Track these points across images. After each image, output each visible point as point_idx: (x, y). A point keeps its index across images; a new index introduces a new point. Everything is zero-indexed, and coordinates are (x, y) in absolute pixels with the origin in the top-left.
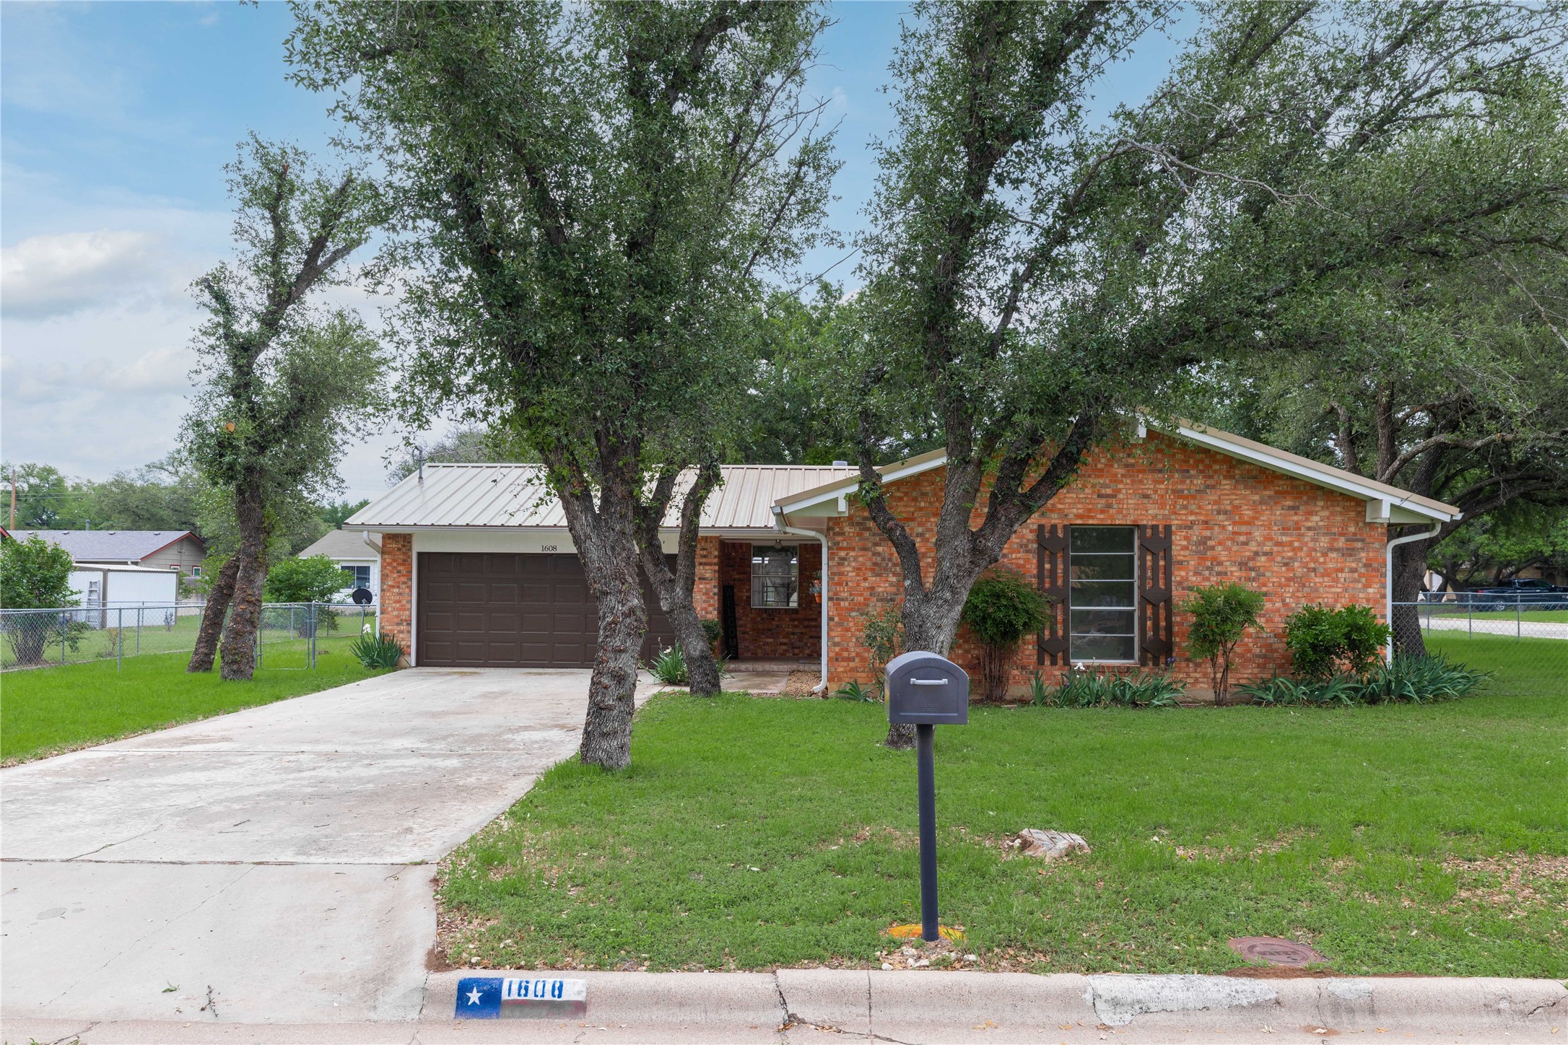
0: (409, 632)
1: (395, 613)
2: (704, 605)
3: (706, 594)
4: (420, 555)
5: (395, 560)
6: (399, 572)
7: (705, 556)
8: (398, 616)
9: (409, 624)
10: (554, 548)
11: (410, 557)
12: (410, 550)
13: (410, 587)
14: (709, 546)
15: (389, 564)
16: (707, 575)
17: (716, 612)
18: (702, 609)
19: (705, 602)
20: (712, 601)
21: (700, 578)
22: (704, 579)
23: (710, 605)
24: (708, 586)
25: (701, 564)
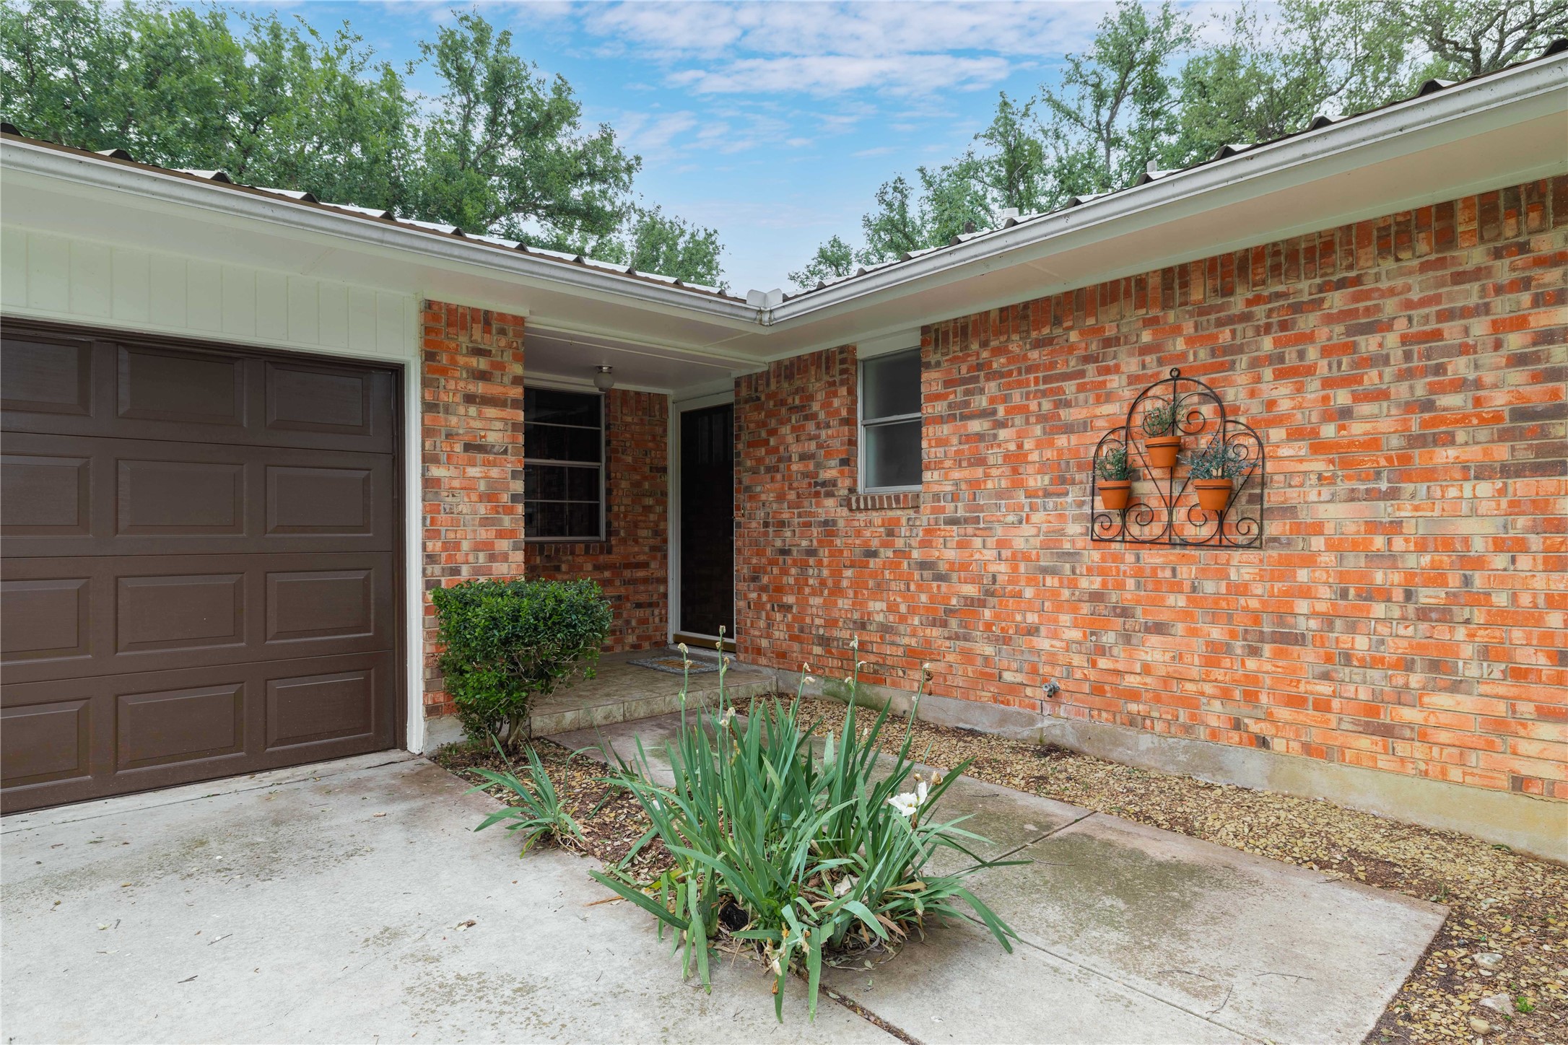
2: (484, 534)
3: (489, 497)
7: (483, 376)
14: (493, 342)
16: (492, 438)
17: (519, 556)
18: (477, 547)
19: (485, 522)
20: (507, 521)
21: (468, 447)
22: (481, 448)
23: (501, 535)
24: (495, 473)
25: (470, 399)
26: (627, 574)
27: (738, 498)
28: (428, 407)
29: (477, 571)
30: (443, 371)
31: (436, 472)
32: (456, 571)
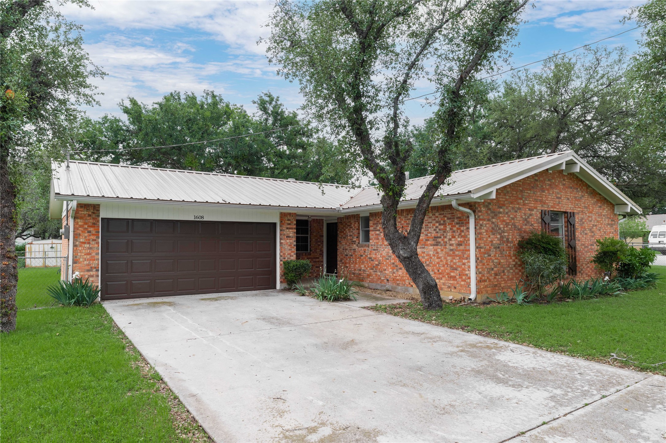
0: (98, 276)
1: (86, 262)
2: (289, 252)
3: (290, 245)
4: (102, 218)
5: (86, 224)
6: (90, 232)
7: (289, 224)
8: (88, 265)
9: (98, 270)
10: (202, 217)
11: (98, 221)
12: (99, 216)
13: (98, 243)
14: (291, 218)
15: (81, 226)
16: (291, 235)
17: (295, 256)
18: (288, 254)
19: (290, 250)
20: (293, 250)
21: (287, 237)
22: (289, 237)
23: (292, 252)
24: (291, 241)
25: (287, 228)
26: (314, 260)
27: (338, 243)
28: (281, 230)
29: (288, 258)
30: (283, 224)
31: (282, 241)
32: (285, 258)
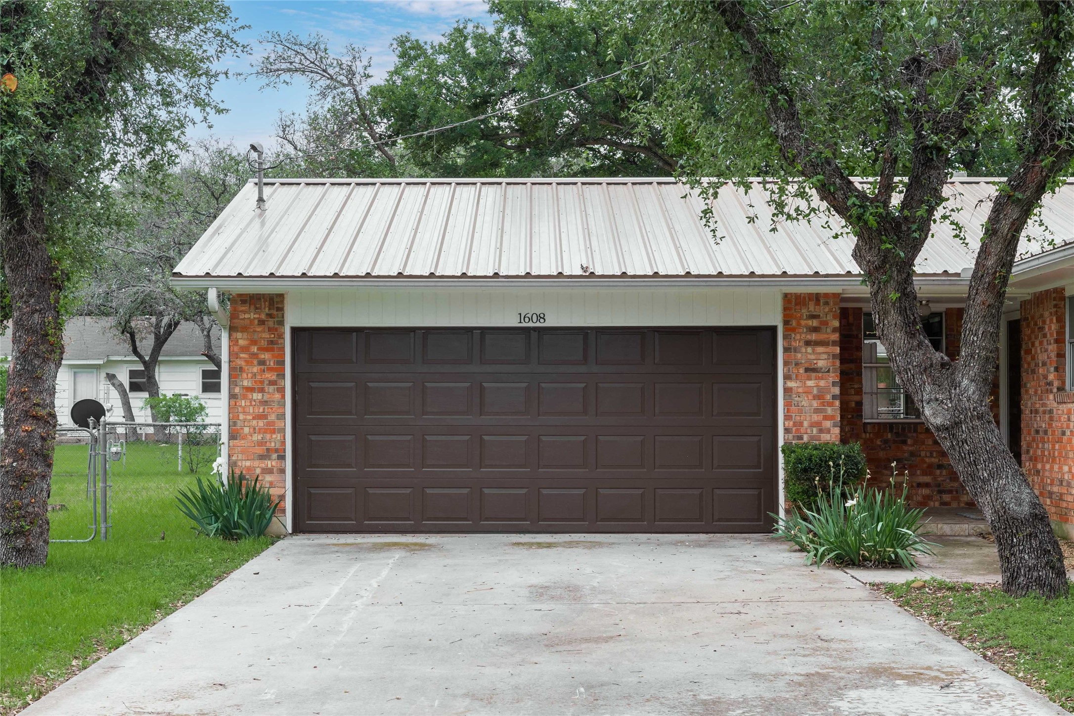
0: (282, 471)
1: (256, 437)
2: (816, 418)
3: (819, 397)
4: (295, 331)
5: (254, 342)
6: (262, 363)
7: (815, 330)
8: (261, 443)
9: (282, 458)
10: (541, 317)
11: (281, 336)
12: (281, 323)
13: (282, 390)
14: (822, 310)
15: (244, 349)
16: (821, 364)
17: (837, 430)
18: (812, 425)
19: (817, 411)
20: (829, 411)
21: (807, 370)
22: (815, 370)
23: (826, 418)
24: (822, 383)
25: (808, 343)
27: (1023, 391)
28: (786, 350)
29: (812, 438)
30: (793, 330)
31: (790, 384)
32: (801, 438)
